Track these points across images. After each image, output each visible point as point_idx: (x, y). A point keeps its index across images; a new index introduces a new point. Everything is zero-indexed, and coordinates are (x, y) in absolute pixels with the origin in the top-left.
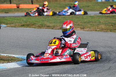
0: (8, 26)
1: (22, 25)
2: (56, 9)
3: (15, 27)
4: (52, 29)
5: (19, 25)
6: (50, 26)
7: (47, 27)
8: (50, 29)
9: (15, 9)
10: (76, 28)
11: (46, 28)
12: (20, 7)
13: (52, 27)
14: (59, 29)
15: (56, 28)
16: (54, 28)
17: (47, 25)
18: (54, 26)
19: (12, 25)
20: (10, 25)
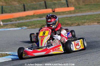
0: (28, 28)
2: (91, 9)
3: (35, 28)
4: (70, 26)
5: (39, 26)
6: (68, 24)
7: (66, 25)
8: (68, 26)
9: (50, 13)
10: (93, 23)
11: (65, 26)
13: (70, 24)
14: (76, 26)
15: (74, 25)
16: (72, 26)
17: (66, 23)
18: (73, 23)
19: (32, 27)
20: (30, 27)
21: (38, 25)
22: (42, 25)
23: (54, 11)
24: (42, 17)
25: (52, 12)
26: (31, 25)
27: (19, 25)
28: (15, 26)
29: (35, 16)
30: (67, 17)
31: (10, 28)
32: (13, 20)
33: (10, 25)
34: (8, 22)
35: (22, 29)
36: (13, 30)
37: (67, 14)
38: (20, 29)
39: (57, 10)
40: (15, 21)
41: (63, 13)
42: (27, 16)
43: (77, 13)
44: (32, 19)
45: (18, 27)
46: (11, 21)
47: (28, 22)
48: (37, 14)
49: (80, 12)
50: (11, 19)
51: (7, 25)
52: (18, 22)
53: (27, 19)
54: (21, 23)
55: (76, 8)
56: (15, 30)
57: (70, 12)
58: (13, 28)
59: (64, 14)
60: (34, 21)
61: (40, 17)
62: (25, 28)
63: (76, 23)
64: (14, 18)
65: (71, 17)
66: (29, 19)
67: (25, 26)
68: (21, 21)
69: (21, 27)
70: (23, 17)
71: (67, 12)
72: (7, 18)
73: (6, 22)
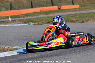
0: (35, 24)
1: (48, 22)
3: (41, 24)
4: (75, 23)
5: (46, 22)
6: (73, 21)
7: (71, 21)
8: (73, 23)
9: (56, 10)
11: (69, 22)
12: (61, 9)
14: (80, 23)
15: (79, 22)
16: (76, 22)
17: (71, 20)
18: (77, 20)
19: (39, 23)
20: (37, 23)
21: (44, 21)
22: (48, 21)
23: (60, 9)
24: (48, 14)
25: (58, 9)
26: (38, 21)
27: (26, 21)
28: (22, 22)
29: (41, 13)
30: (72, 14)
31: (18, 24)
32: (21, 16)
33: (18, 21)
34: (16, 18)
35: (29, 25)
36: (20, 26)
37: (72, 11)
38: (27, 25)
39: (63, 7)
40: (22, 17)
41: (69, 10)
42: (34, 13)
43: (82, 10)
44: (39, 15)
45: (26, 23)
46: (19, 18)
47: (35, 18)
48: (44, 11)
49: (85, 10)
50: (19, 15)
51: (15, 20)
52: (26, 18)
53: (34, 15)
54: (28, 19)
55: (81, 6)
56: (22, 26)
57: (75, 10)
58: (20, 23)
59: (69, 12)
60: (40, 17)
61: (47, 14)
62: (32, 24)
63: (80, 20)
64: (22, 15)
65: (75, 15)
66: (36, 16)
67: (32, 22)
68: (29, 17)
69: (28, 23)
70: (31, 13)
71: (72, 10)
72: (16, 14)
73: (15, 18)
